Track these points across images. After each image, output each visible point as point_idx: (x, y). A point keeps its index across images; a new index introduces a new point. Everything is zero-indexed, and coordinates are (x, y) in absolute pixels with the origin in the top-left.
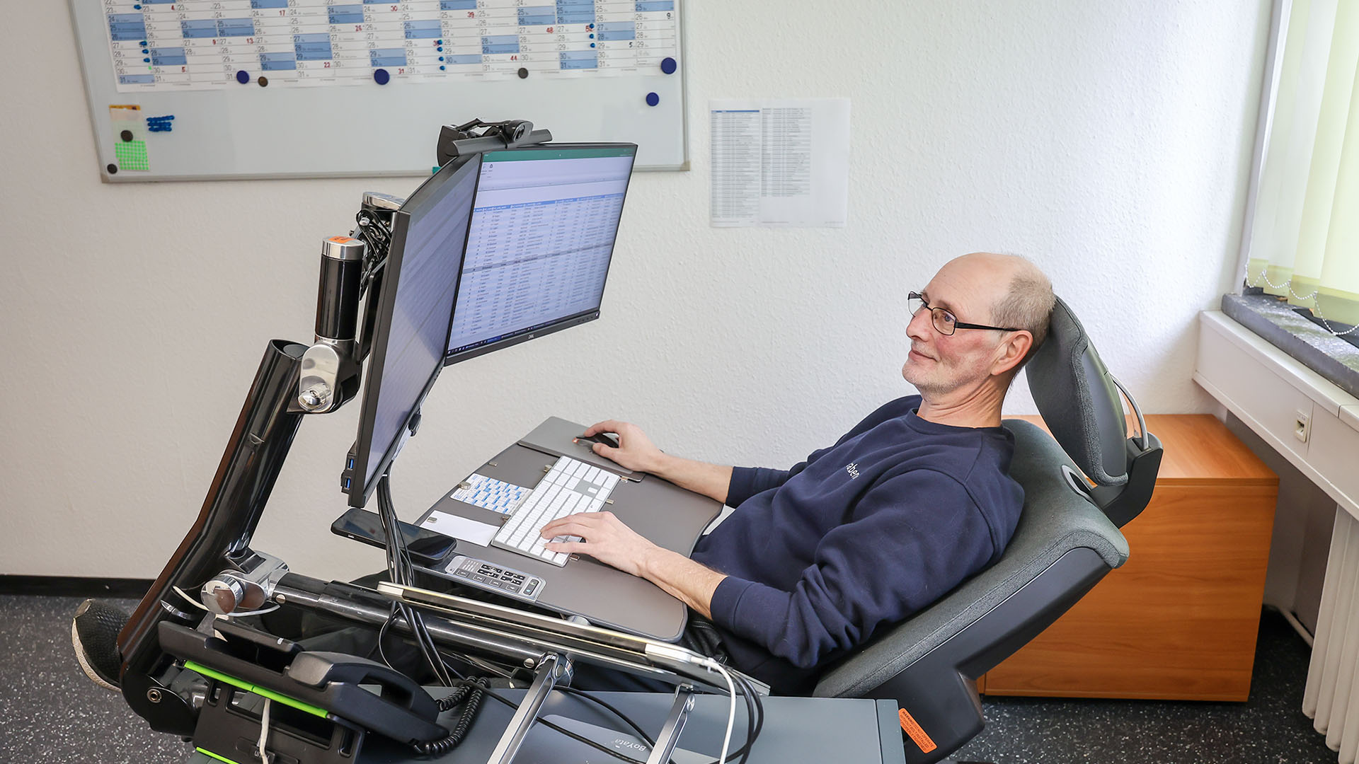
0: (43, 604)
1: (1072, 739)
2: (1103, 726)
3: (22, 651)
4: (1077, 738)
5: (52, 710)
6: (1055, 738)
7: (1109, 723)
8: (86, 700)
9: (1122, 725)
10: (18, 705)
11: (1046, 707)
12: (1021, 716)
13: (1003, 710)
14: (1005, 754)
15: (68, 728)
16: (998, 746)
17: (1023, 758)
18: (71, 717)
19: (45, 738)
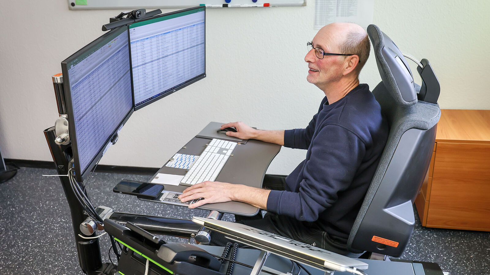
0: (48, 172)
1: (465, 249)
2: (478, 243)
3: (40, 192)
4: (467, 248)
5: (52, 217)
6: (457, 248)
7: (480, 242)
8: (64, 214)
9: (486, 243)
10: (39, 215)
11: (452, 233)
12: (442, 237)
13: (434, 234)
14: (436, 254)
15: (58, 226)
16: (433, 251)
17: (444, 256)
18: (59, 221)
19: (49, 229)
